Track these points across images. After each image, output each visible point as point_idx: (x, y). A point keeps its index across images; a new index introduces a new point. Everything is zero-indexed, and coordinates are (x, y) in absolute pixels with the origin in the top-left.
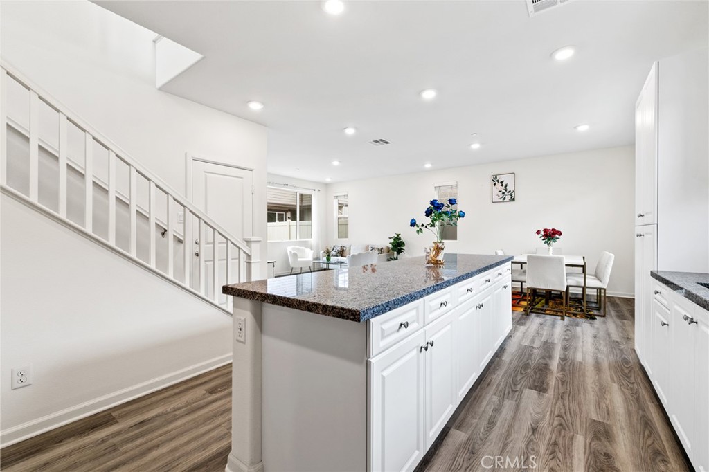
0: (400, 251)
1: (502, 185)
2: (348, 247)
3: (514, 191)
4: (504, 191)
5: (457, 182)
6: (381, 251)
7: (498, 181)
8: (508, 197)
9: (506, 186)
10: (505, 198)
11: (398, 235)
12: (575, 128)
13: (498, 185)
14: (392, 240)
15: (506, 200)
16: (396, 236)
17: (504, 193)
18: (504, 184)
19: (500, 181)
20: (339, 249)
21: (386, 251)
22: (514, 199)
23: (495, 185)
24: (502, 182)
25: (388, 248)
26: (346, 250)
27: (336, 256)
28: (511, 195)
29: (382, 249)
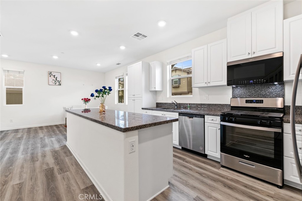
1: (54, 77)
3: (60, 81)
4: (56, 80)
5: (24, 71)
7: (52, 75)
8: (58, 83)
9: (56, 78)
10: (56, 84)
12: (97, 64)
13: (52, 77)
15: (57, 84)
17: (55, 81)
18: (56, 77)
19: (53, 75)
22: (60, 84)
23: (50, 76)
24: (54, 76)
28: (59, 83)
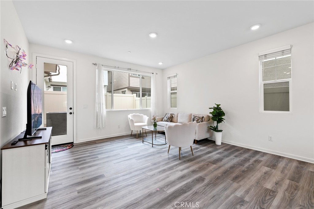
0: (220, 121)
2: (176, 114)
6: (202, 119)
11: (218, 105)
14: (212, 110)
16: (216, 106)
20: (169, 116)
21: (206, 120)
25: (209, 116)
26: (174, 116)
27: (167, 121)
29: (203, 117)
